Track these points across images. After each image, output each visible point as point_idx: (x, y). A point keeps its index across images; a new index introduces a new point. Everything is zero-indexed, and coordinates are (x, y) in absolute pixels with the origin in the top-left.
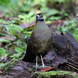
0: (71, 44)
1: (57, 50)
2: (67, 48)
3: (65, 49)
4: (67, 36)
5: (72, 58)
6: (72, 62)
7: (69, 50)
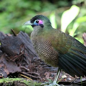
0: (26, 48)
1: (6, 55)
2: (21, 53)
3: (17, 54)
4: (21, 38)
5: (27, 66)
6: (26, 71)
7: (23, 56)
